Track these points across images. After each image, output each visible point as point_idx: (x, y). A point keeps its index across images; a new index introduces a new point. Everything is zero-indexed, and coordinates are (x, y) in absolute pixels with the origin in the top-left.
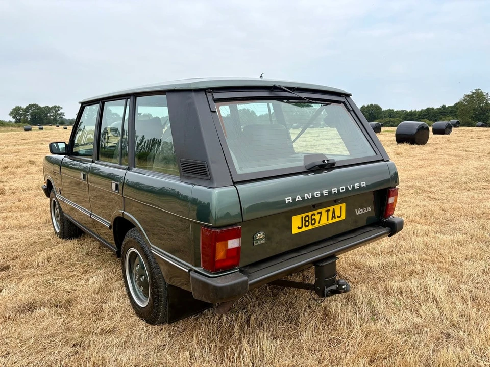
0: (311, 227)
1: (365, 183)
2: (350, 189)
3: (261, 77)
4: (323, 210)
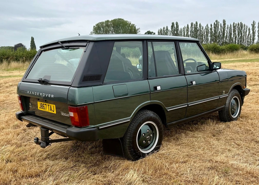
0: (43, 110)
1: (53, 95)
2: (47, 96)
3: (79, 35)
4: (47, 104)
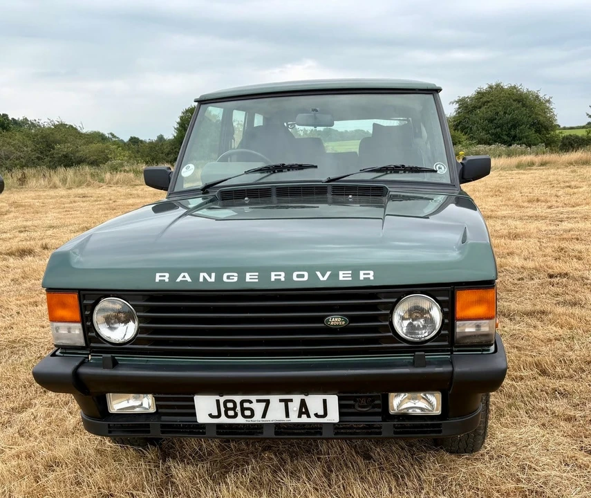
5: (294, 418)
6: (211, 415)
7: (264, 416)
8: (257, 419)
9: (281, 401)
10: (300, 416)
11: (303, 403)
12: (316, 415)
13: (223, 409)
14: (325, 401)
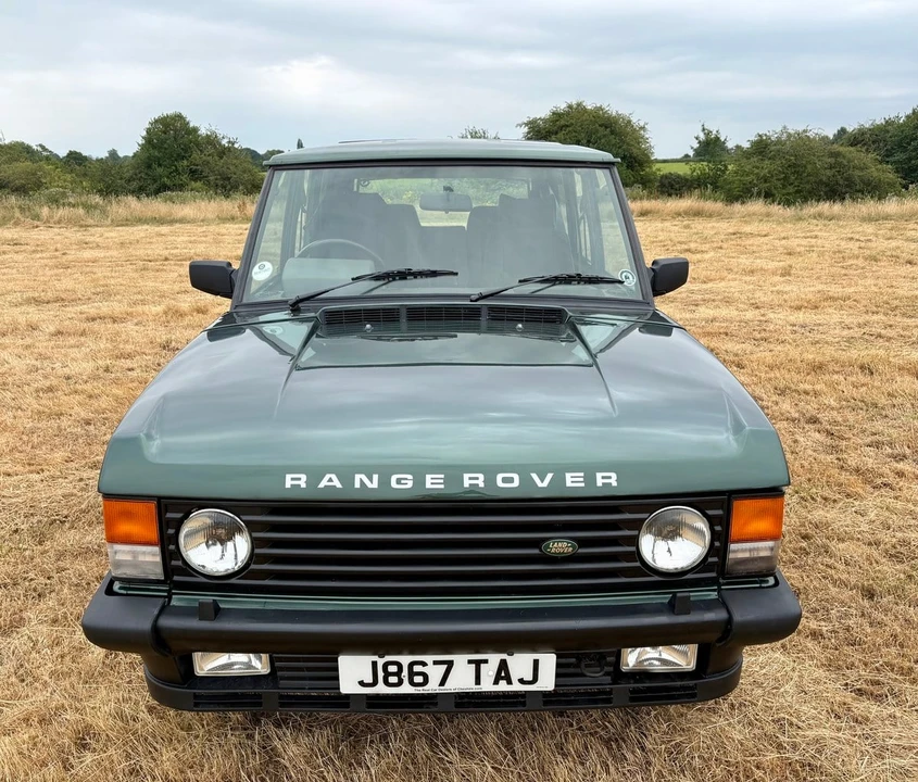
5: (487, 685)
6: (362, 683)
7: (443, 683)
8: (433, 687)
9: (470, 662)
10: (496, 682)
11: (503, 665)
12: (522, 681)
13: (381, 674)
14: (536, 662)
